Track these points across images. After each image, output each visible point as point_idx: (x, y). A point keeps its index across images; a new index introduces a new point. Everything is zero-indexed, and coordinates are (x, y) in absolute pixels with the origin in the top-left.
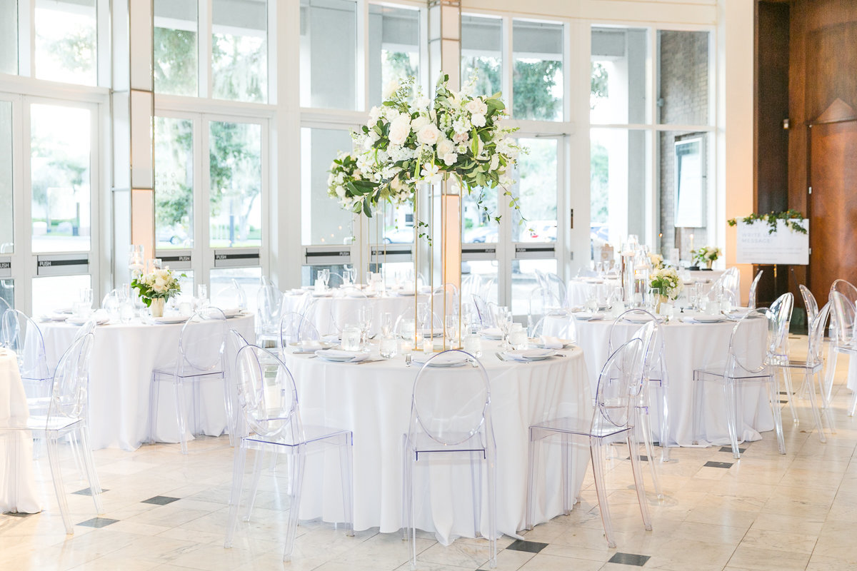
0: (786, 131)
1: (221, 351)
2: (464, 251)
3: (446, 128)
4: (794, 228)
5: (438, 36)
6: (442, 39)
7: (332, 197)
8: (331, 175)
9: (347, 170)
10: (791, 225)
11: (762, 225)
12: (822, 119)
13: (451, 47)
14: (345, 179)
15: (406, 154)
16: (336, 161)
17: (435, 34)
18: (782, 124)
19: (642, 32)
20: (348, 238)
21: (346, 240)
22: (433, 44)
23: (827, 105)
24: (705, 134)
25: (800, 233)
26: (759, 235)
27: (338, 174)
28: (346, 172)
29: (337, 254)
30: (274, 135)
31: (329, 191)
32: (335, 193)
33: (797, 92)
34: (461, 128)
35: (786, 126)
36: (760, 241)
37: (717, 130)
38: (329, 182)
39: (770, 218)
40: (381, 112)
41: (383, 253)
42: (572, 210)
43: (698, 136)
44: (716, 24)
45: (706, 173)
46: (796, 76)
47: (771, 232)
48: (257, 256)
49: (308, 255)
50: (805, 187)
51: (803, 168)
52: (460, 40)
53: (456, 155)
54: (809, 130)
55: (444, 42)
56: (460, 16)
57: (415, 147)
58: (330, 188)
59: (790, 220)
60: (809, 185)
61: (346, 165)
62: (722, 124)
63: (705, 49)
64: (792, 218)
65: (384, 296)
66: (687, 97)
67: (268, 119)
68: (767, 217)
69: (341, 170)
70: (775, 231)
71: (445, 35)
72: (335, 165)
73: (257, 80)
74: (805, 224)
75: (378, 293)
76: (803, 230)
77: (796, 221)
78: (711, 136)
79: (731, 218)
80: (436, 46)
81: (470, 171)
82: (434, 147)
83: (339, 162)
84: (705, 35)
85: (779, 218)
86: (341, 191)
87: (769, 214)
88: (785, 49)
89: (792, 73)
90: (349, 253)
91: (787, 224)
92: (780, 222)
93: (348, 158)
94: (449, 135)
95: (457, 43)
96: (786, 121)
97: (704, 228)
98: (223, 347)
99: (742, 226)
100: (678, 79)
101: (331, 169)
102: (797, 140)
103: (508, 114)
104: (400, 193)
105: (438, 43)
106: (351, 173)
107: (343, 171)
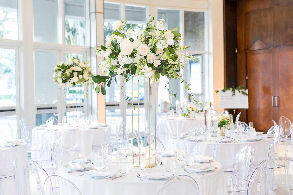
0: (237, 53)
1: (13, 165)
2: (107, 106)
3: (151, 47)
4: (242, 93)
5: (94, 11)
6: (96, 12)
7: (55, 83)
8: (55, 73)
9: (63, 70)
10: (241, 92)
11: (229, 92)
12: (251, 49)
13: (100, 16)
14: (63, 75)
15: (129, 61)
16: (58, 66)
17: (93, 10)
18: (235, 51)
19: (178, 12)
20: (55, 101)
21: (54, 102)
22: (91, 15)
23: (254, 43)
24: (202, 55)
25: (245, 95)
26: (228, 97)
27: (58, 72)
28: (62, 71)
29: (51, 108)
30: (22, 54)
31: (54, 80)
32: (57, 81)
33: (241, 37)
34: (161, 46)
35: (236, 51)
36: (228, 99)
37: (209, 53)
38: (54, 76)
39: (233, 89)
40: (113, 38)
41: (72, 107)
42: (151, 87)
43: (199, 55)
44: (208, 9)
45: (203, 71)
46: (240, 31)
47: (233, 95)
48: (14, 110)
49: (38, 109)
50: (245, 76)
51: (244, 68)
52: (104, 13)
53: (160, 61)
54: (246, 53)
55: (97, 14)
56: (104, 3)
57: (134, 57)
58: (54, 79)
59: (240, 90)
60: (246, 75)
61: (62, 68)
62: (211, 50)
63: (202, 20)
64: (241, 89)
65: (83, 129)
66: (193, 40)
67: (19, 47)
68: (231, 89)
69: (60, 70)
70: (235, 94)
71: (97, 11)
72: (56, 68)
73: (3, 32)
74: (247, 92)
75: (79, 128)
76: (246, 94)
77: (243, 90)
78: (206, 56)
79: (216, 90)
80: (93, 15)
81: (169, 69)
82: (145, 57)
83: (59, 67)
84: (203, 14)
85: (236, 89)
86: (60, 80)
87: (232, 88)
88: (235, 20)
89: (238, 29)
90: (56, 108)
91: (239, 92)
92: (236, 91)
93: (63, 65)
94: (153, 50)
95: (102, 15)
96: (236, 49)
97: (202, 94)
98: (14, 163)
99: (221, 93)
100: (189, 32)
101: (54, 69)
102: (241, 57)
103: (182, 39)
104: (88, 81)
105: (94, 14)
106: (64, 72)
107: (61, 71)
